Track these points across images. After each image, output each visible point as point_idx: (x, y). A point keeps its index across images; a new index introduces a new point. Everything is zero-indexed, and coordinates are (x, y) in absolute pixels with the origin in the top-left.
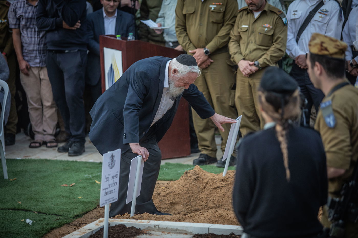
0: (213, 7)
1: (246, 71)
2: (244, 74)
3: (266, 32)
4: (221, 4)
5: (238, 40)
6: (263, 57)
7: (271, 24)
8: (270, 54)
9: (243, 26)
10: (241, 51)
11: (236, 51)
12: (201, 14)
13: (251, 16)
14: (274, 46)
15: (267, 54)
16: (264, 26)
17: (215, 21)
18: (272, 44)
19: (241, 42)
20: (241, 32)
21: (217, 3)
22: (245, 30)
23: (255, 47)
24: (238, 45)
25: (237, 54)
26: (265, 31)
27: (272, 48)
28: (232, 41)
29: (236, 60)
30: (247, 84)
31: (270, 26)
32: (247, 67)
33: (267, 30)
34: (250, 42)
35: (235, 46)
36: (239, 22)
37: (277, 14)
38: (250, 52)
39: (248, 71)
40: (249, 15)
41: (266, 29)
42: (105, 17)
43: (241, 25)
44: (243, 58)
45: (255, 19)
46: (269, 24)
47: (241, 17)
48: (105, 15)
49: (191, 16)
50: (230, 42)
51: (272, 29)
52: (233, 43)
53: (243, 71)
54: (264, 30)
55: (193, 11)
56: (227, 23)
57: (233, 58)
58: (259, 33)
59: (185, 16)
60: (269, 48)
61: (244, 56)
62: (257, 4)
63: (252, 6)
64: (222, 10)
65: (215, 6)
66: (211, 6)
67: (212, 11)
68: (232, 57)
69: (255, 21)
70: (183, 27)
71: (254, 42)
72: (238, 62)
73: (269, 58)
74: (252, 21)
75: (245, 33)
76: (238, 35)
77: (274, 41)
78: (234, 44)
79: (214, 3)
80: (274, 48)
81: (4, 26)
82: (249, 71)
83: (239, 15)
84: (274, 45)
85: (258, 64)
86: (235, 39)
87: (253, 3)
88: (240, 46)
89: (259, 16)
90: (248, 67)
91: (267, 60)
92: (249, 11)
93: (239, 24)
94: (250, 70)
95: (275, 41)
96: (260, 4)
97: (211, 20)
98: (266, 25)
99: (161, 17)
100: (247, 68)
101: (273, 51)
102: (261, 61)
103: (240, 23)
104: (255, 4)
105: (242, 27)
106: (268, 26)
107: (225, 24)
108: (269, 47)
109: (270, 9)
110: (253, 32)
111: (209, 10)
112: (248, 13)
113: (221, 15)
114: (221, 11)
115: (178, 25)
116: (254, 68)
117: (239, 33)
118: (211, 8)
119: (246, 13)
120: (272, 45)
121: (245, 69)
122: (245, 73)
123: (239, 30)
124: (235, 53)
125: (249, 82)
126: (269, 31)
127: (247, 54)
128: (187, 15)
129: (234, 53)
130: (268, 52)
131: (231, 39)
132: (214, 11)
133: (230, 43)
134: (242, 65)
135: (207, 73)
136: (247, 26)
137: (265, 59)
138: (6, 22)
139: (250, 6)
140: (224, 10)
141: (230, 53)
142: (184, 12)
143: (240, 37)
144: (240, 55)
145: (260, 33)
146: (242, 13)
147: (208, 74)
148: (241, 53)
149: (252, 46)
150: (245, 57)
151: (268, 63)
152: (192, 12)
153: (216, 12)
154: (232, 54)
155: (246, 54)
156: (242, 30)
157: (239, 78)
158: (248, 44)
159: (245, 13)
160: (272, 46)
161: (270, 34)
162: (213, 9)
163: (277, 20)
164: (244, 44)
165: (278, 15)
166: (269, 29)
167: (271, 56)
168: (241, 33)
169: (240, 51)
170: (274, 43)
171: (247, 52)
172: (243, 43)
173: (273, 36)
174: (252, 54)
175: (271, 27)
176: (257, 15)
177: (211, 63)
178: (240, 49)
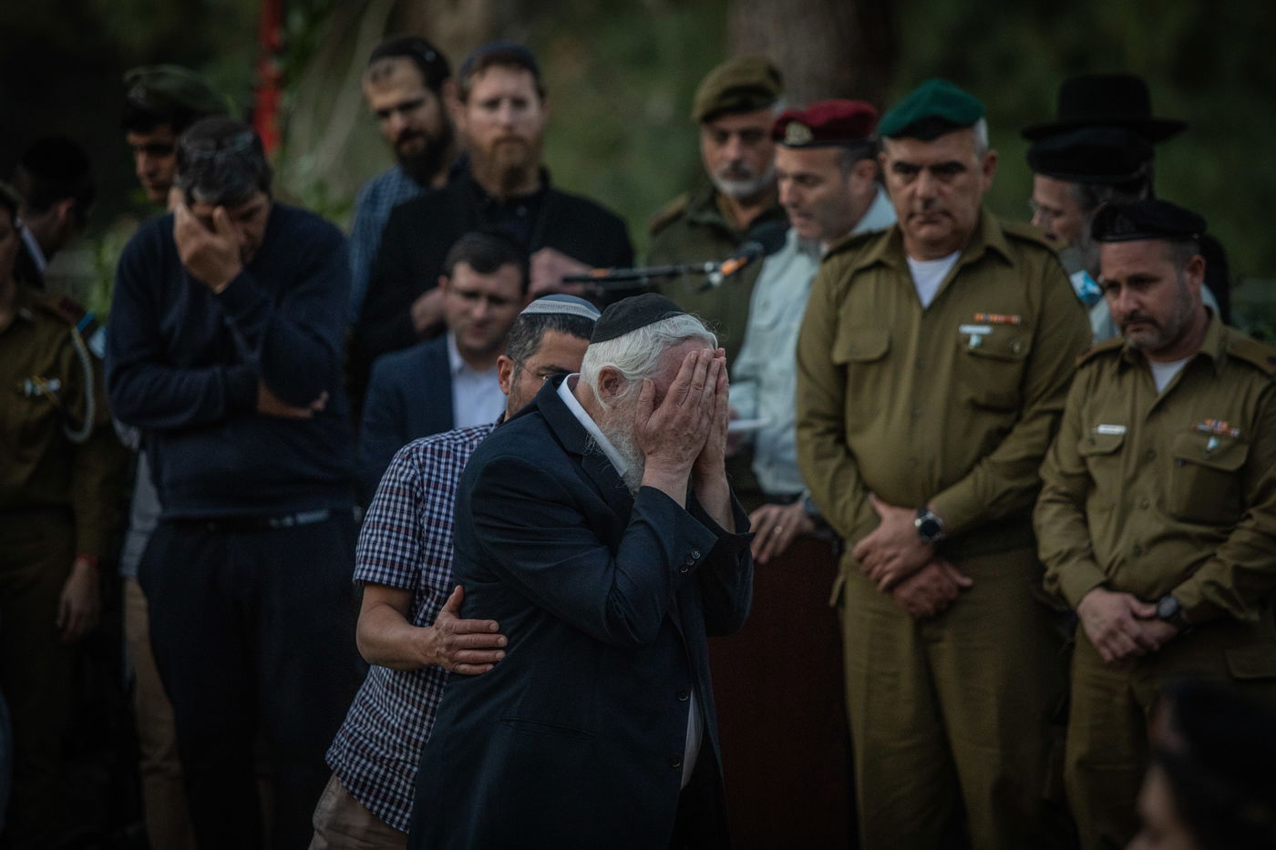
0: (975, 333)
1: (1115, 646)
2: (1108, 656)
3: (1212, 455)
4: (1015, 319)
5: (1080, 493)
6: (1202, 575)
7: (1237, 417)
8: (1231, 563)
9: (1103, 429)
10: (1091, 545)
11: (1066, 547)
12: (919, 365)
13: (1140, 380)
14: (1249, 524)
15: (1220, 561)
16: (1201, 427)
17: (982, 399)
18: (1244, 515)
19: (1093, 504)
20: (1092, 455)
21: (995, 318)
22: (1110, 448)
23: (1159, 528)
24: (1080, 516)
25: (1074, 561)
26: (1208, 452)
27: (1241, 535)
28: (1051, 501)
29: (1070, 591)
30: (1120, 701)
31: (1230, 427)
32: (1120, 622)
33: (1213, 449)
34: (1138, 501)
35: (1064, 521)
36: (1080, 408)
37: (1262, 372)
38: (1138, 551)
39: (1125, 643)
40: (1129, 379)
41: (1212, 443)
42: (461, 371)
43: (1093, 422)
44: (1102, 578)
45: (1156, 394)
46: (1228, 418)
47: (1093, 385)
48: (456, 360)
49: (873, 371)
50: (1039, 505)
51: (1239, 441)
52: (1055, 508)
53: (1103, 642)
54: (1201, 448)
55: (882, 348)
56: (1038, 407)
57: (1054, 579)
58: (1177, 460)
59: (842, 371)
60: (1230, 532)
61: (1107, 572)
62: (1162, 322)
63: (1137, 330)
64: (1017, 348)
65: (985, 330)
66: (966, 329)
67: (972, 354)
68: (1049, 574)
69: (1162, 406)
70: (832, 424)
71: (1152, 501)
72: (1080, 602)
73: (1227, 583)
74: (1145, 404)
75: (1113, 461)
76: (1080, 470)
77: (1250, 497)
78: (1058, 515)
79: (980, 317)
80: (1254, 530)
81: (41, 410)
82: (1131, 645)
83: (1082, 377)
84: (1249, 517)
85: (1179, 608)
86: (1063, 489)
87: (1143, 313)
88: (1085, 522)
89: (1175, 382)
90: (1125, 627)
91: (1220, 589)
92: (1128, 359)
93: (1080, 420)
94: (1138, 640)
95: (1257, 502)
96: (1178, 322)
97: (966, 393)
98: (1208, 425)
99: (744, 379)
100: (1123, 630)
101: (1247, 544)
102: (1188, 592)
103: (1085, 413)
104: (1152, 321)
105: (1098, 434)
106: (1222, 426)
107: (1028, 414)
108: (1226, 526)
109: (1229, 349)
110: (1148, 457)
111: (958, 348)
112: (1123, 369)
113: (1013, 371)
114: (1012, 351)
115: (812, 414)
116: (1157, 630)
117: (1083, 460)
118: (967, 338)
119: (1116, 365)
120: (1243, 520)
121: (1112, 634)
122: (1114, 653)
123: (1083, 449)
124: (1062, 556)
125: (1131, 693)
126: (1223, 453)
127: (1123, 562)
128: (852, 371)
129: (1058, 554)
130: (1222, 554)
131: (1046, 488)
132: (981, 351)
133: (1042, 509)
134: (1095, 614)
135: (939, 640)
136: (1118, 430)
137: (1210, 583)
138: (55, 392)
139: (1130, 328)
140: (1027, 350)
141: (1043, 556)
142: (839, 356)
143: (1088, 483)
144: (1087, 565)
145: (1185, 462)
146: (1094, 367)
147: (943, 645)
148: (1092, 558)
149: (1146, 524)
150: (1112, 572)
151: (1224, 604)
152: (876, 354)
153: (989, 356)
154: (1048, 560)
155: (1119, 559)
156: (1096, 449)
157: (1081, 669)
158: (1125, 511)
159: (1110, 368)
160: (1241, 524)
161: (1233, 463)
162: (974, 341)
163: (1264, 402)
164: (1106, 515)
165: (1269, 377)
166: (1225, 443)
167: (1238, 572)
168: (1091, 462)
169: (1086, 544)
170: (1252, 511)
171: (1123, 547)
172: (1102, 511)
173: (1245, 473)
174: (1143, 561)
175: (1235, 432)
176: (1166, 375)
177: (963, 590)
178: (1088, 535)
